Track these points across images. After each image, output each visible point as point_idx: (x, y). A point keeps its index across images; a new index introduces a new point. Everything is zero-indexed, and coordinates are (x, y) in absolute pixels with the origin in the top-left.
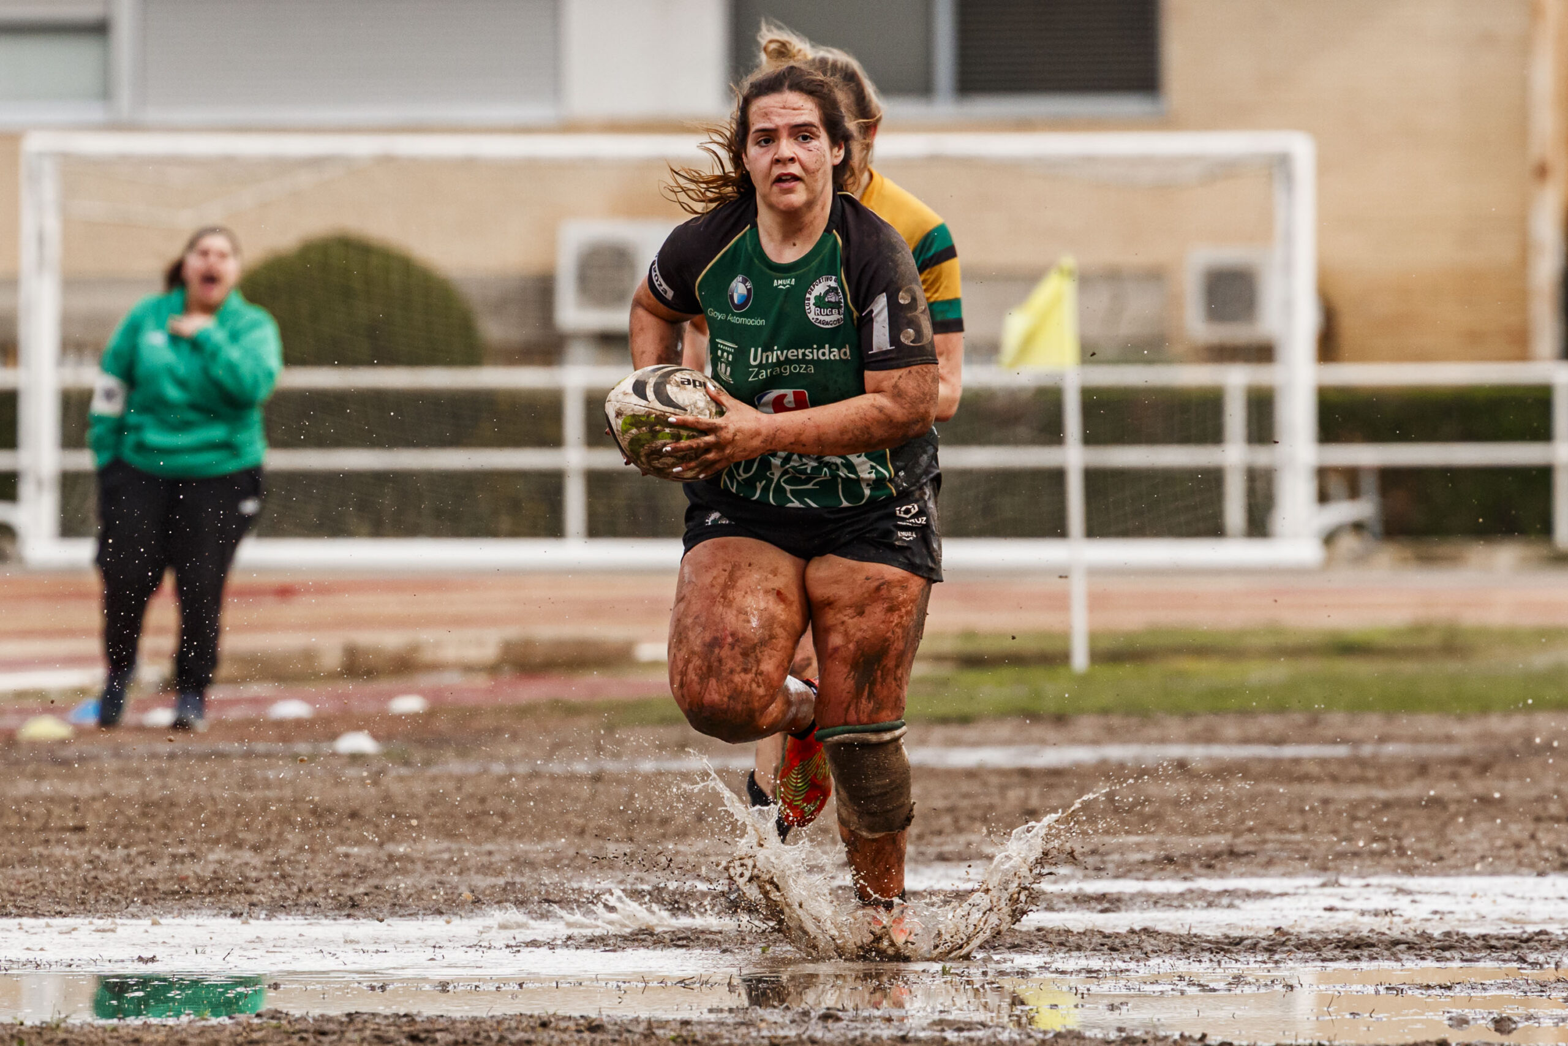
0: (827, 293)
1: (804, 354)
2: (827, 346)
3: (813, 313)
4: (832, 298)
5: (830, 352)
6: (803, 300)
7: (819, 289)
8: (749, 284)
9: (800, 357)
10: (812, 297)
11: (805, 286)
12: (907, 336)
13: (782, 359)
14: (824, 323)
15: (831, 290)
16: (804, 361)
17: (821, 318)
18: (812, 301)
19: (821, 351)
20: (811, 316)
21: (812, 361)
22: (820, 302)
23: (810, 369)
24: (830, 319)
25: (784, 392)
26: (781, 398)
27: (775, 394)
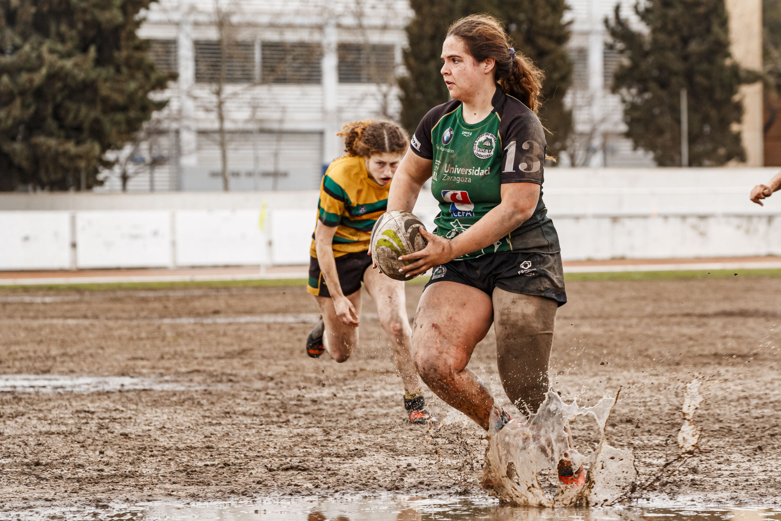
0: (485, 141)
1: (468, 172)
2: (479, 168)
4: (487, 144)
5: (480, 171)
6: (473, 144)
7: (482, 138)
8: (452, 132)
9: (466, 173)
10: (477, 142)
12: (522, 167)
13: (458, 173)
14: (480, 155)
15: (487, 139)
16: (468, 176)
17: (479, 153)
18: (477, 144)
20: (475, 151)
21: (471, 176)
22: (481, 146)
23: (470, 181)
24: (485, 154)
25: (456, 192)
26: (455, 195)
27: (452, 192)
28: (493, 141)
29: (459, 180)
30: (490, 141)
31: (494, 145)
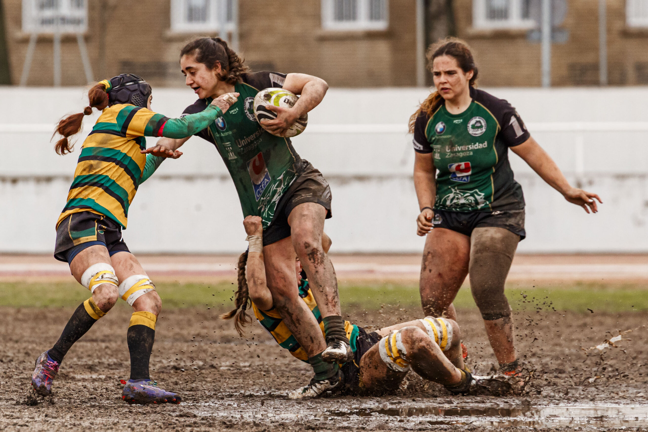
0: (476, 123)
1: (468, 148)
2: (477, 143)
3: (471, 131)
4: (478, 125)
5: (479, 146)
6: (466, 127)
7: (473, 122)
8: (444, 124)
9: (467, 149)
10: (470, 125)
11: (466, 122)
13: (460, 150)
14: (475, 134)
16: (469, 151)
18: (470, 127)
19: (475, 145)
21: (472, 150)
22: (474, 127)
23: (471, 153)
24: (479, 132)
25: (460, 164)
26: (459, 166)
27: (456, 164)
28: (482, 121)
29: (461, 155)
30: (479, 122)
31: (483, 124)
